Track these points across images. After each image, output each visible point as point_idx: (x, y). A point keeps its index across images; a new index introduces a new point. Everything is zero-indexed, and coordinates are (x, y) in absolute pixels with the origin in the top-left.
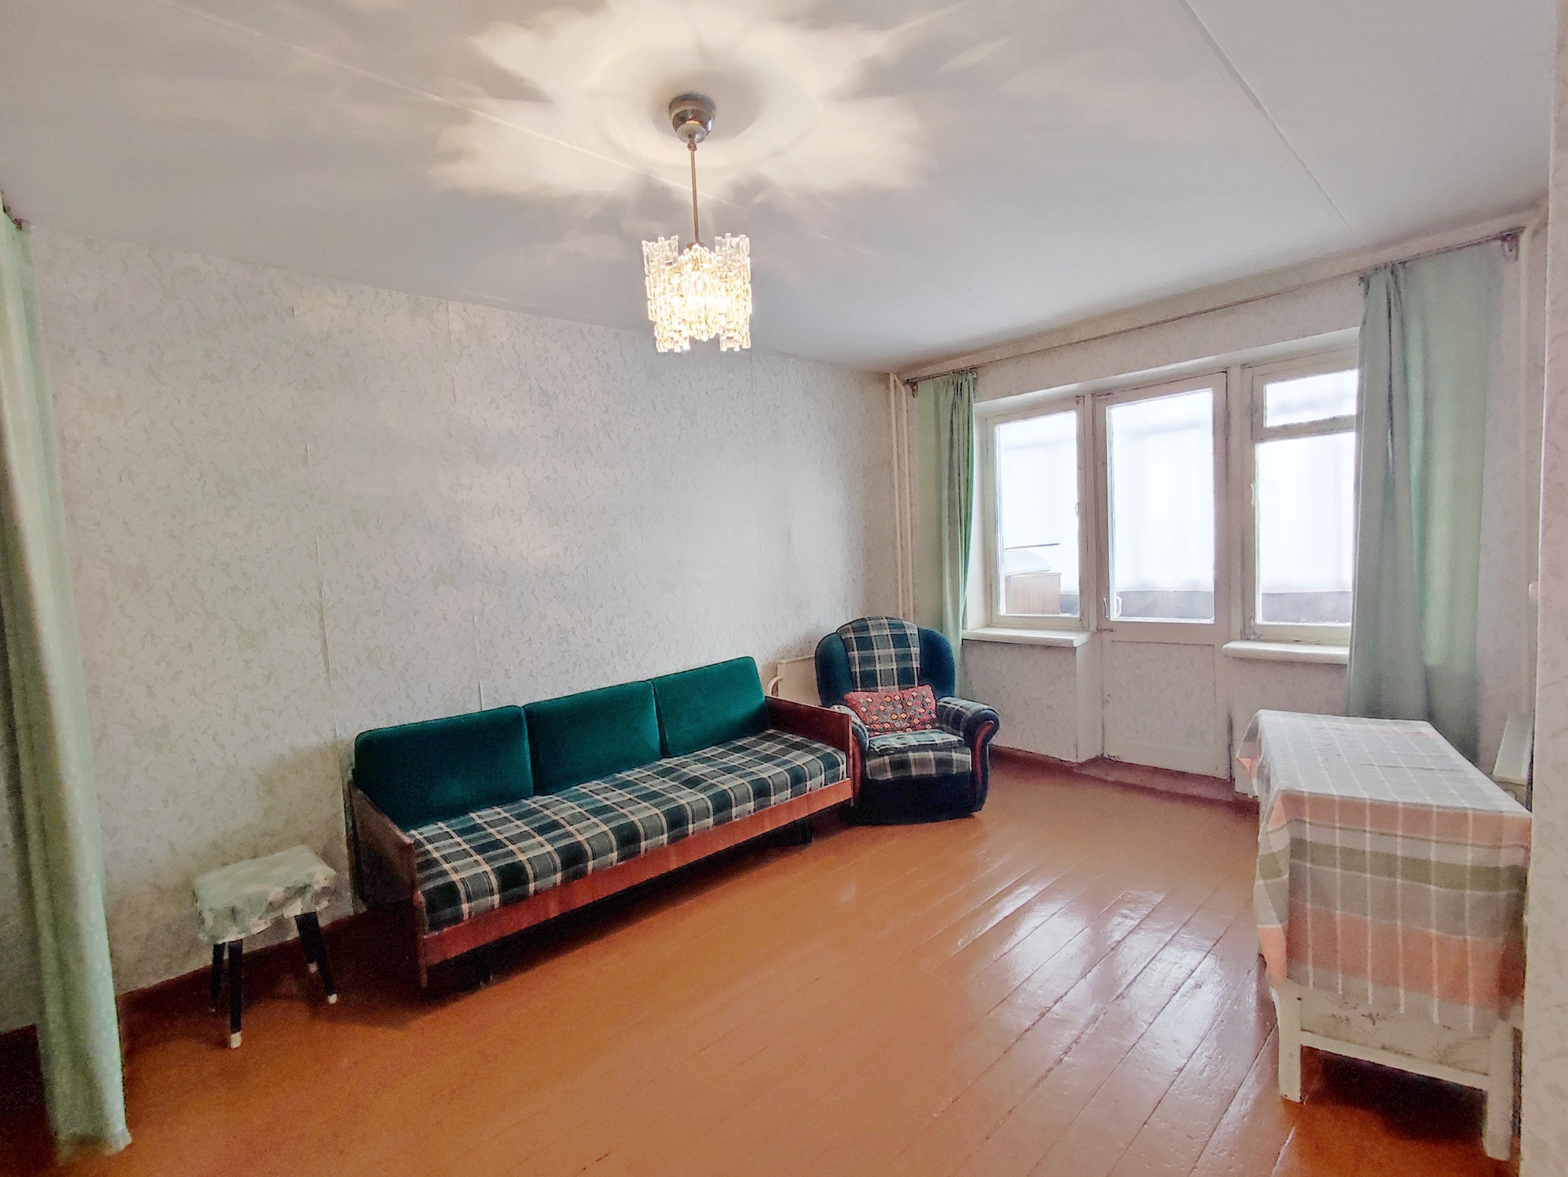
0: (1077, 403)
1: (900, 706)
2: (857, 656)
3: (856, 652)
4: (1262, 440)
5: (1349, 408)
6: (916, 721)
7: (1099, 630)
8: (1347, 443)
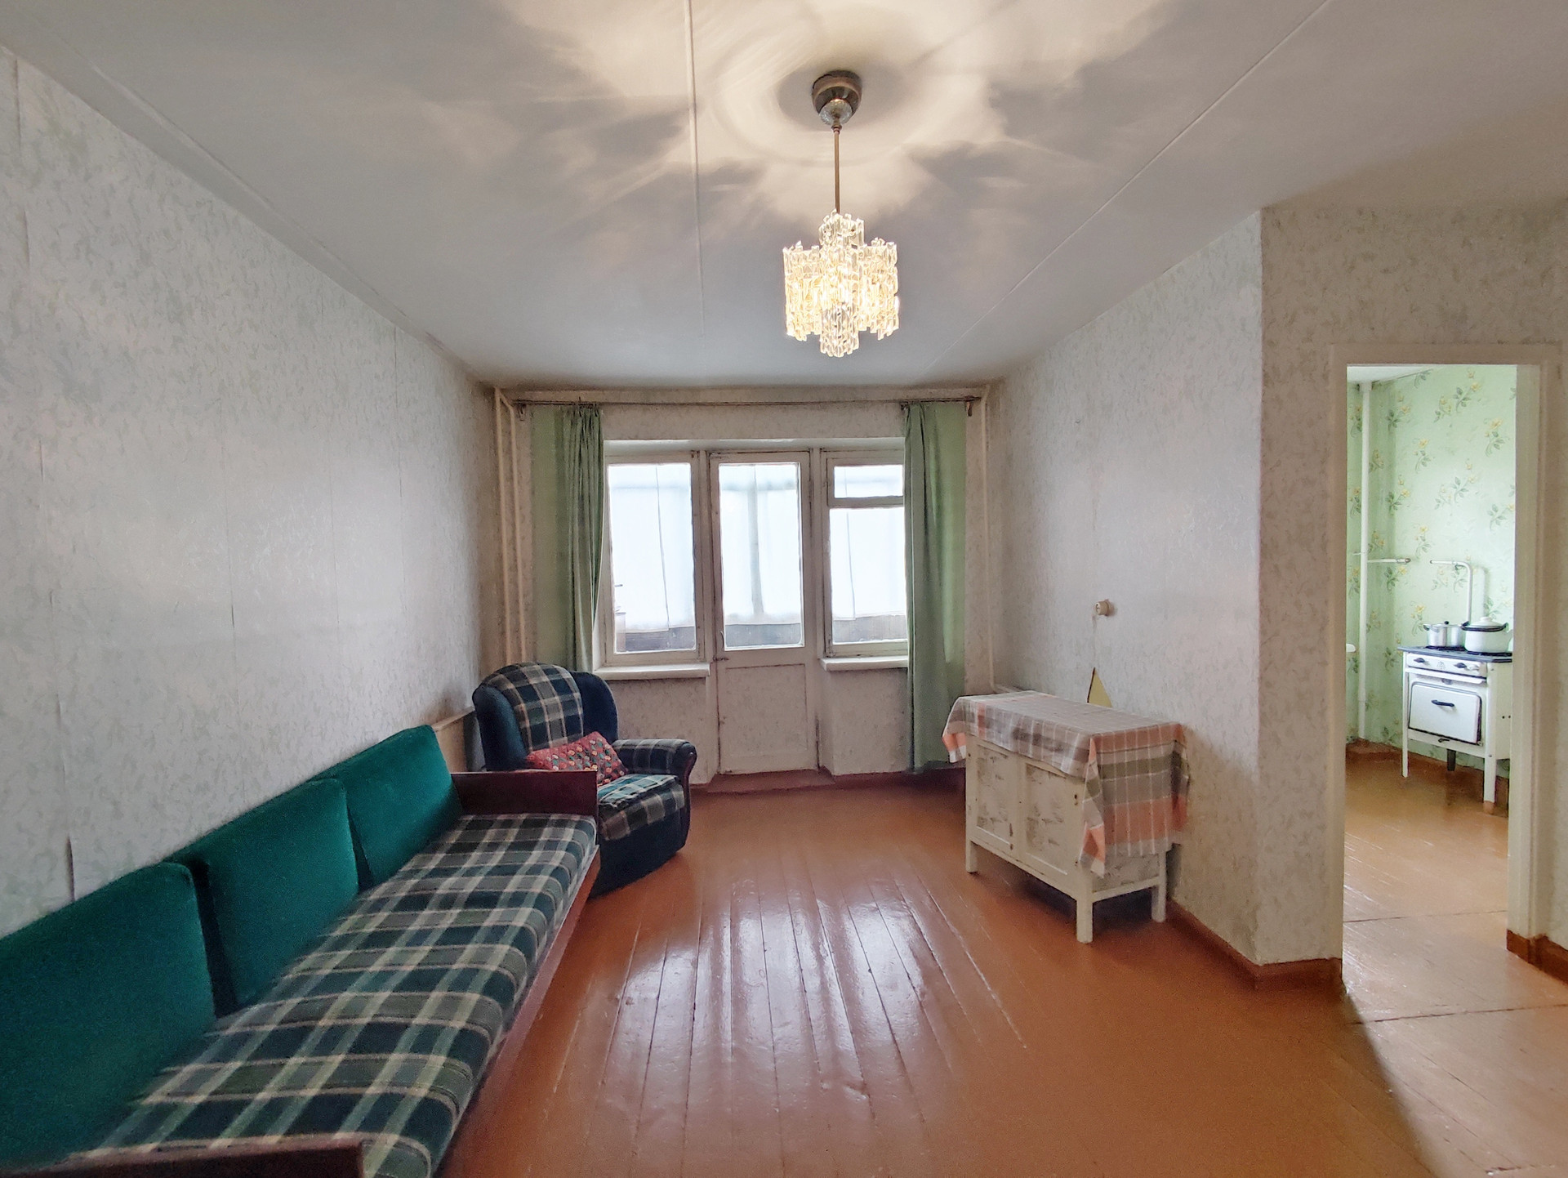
0: (693, 457)
1: (587, 758)
2: (525, 710)
3: (523, 705)
4: (833, 507)
5: (898, 490)
6: (609, 770)
7: (716, 660)
8: (899, 512)
